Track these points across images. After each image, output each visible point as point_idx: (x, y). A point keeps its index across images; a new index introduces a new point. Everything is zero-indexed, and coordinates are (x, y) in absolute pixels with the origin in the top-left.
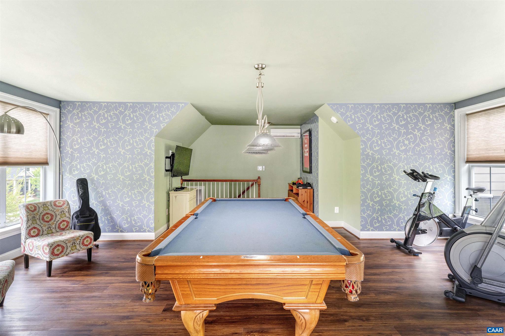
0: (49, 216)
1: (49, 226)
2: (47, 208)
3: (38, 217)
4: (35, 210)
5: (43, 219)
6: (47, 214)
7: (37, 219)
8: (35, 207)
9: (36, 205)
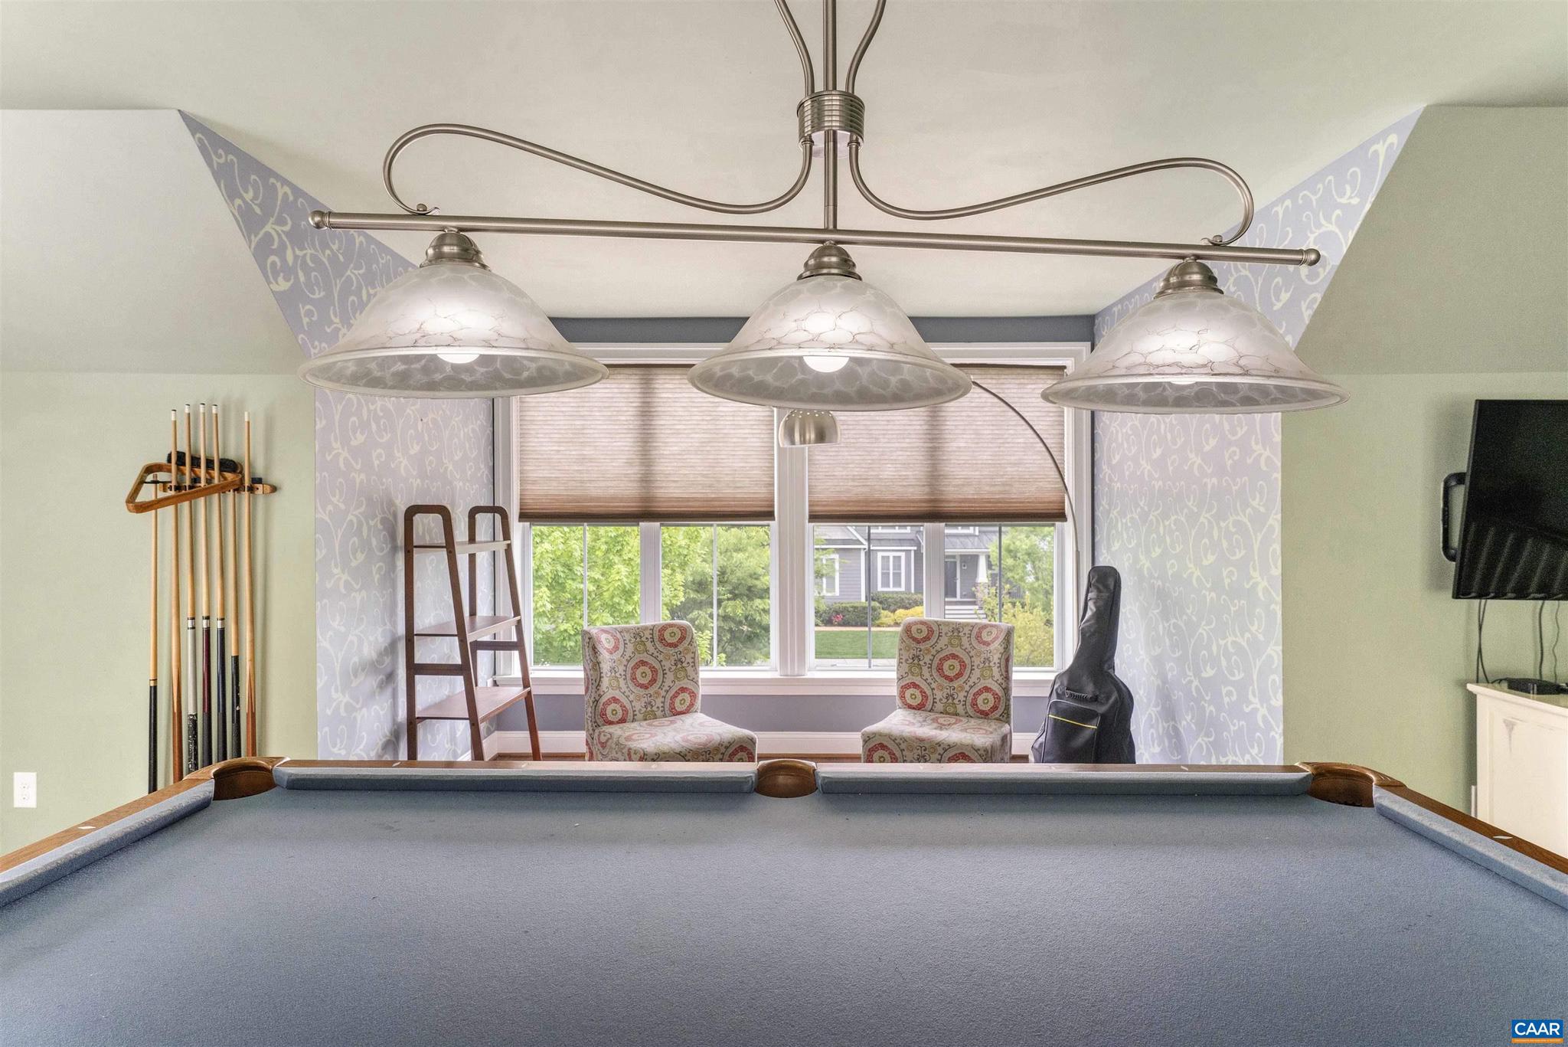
0: (956, 663)
1: (952, 692)
2: (957, 641)
3: (927, 659)
4: (927, 638)
5: (940, 669)
6: (954, 656)
7: (925, 663)
8: (931, 631)
9: (935, 628)
